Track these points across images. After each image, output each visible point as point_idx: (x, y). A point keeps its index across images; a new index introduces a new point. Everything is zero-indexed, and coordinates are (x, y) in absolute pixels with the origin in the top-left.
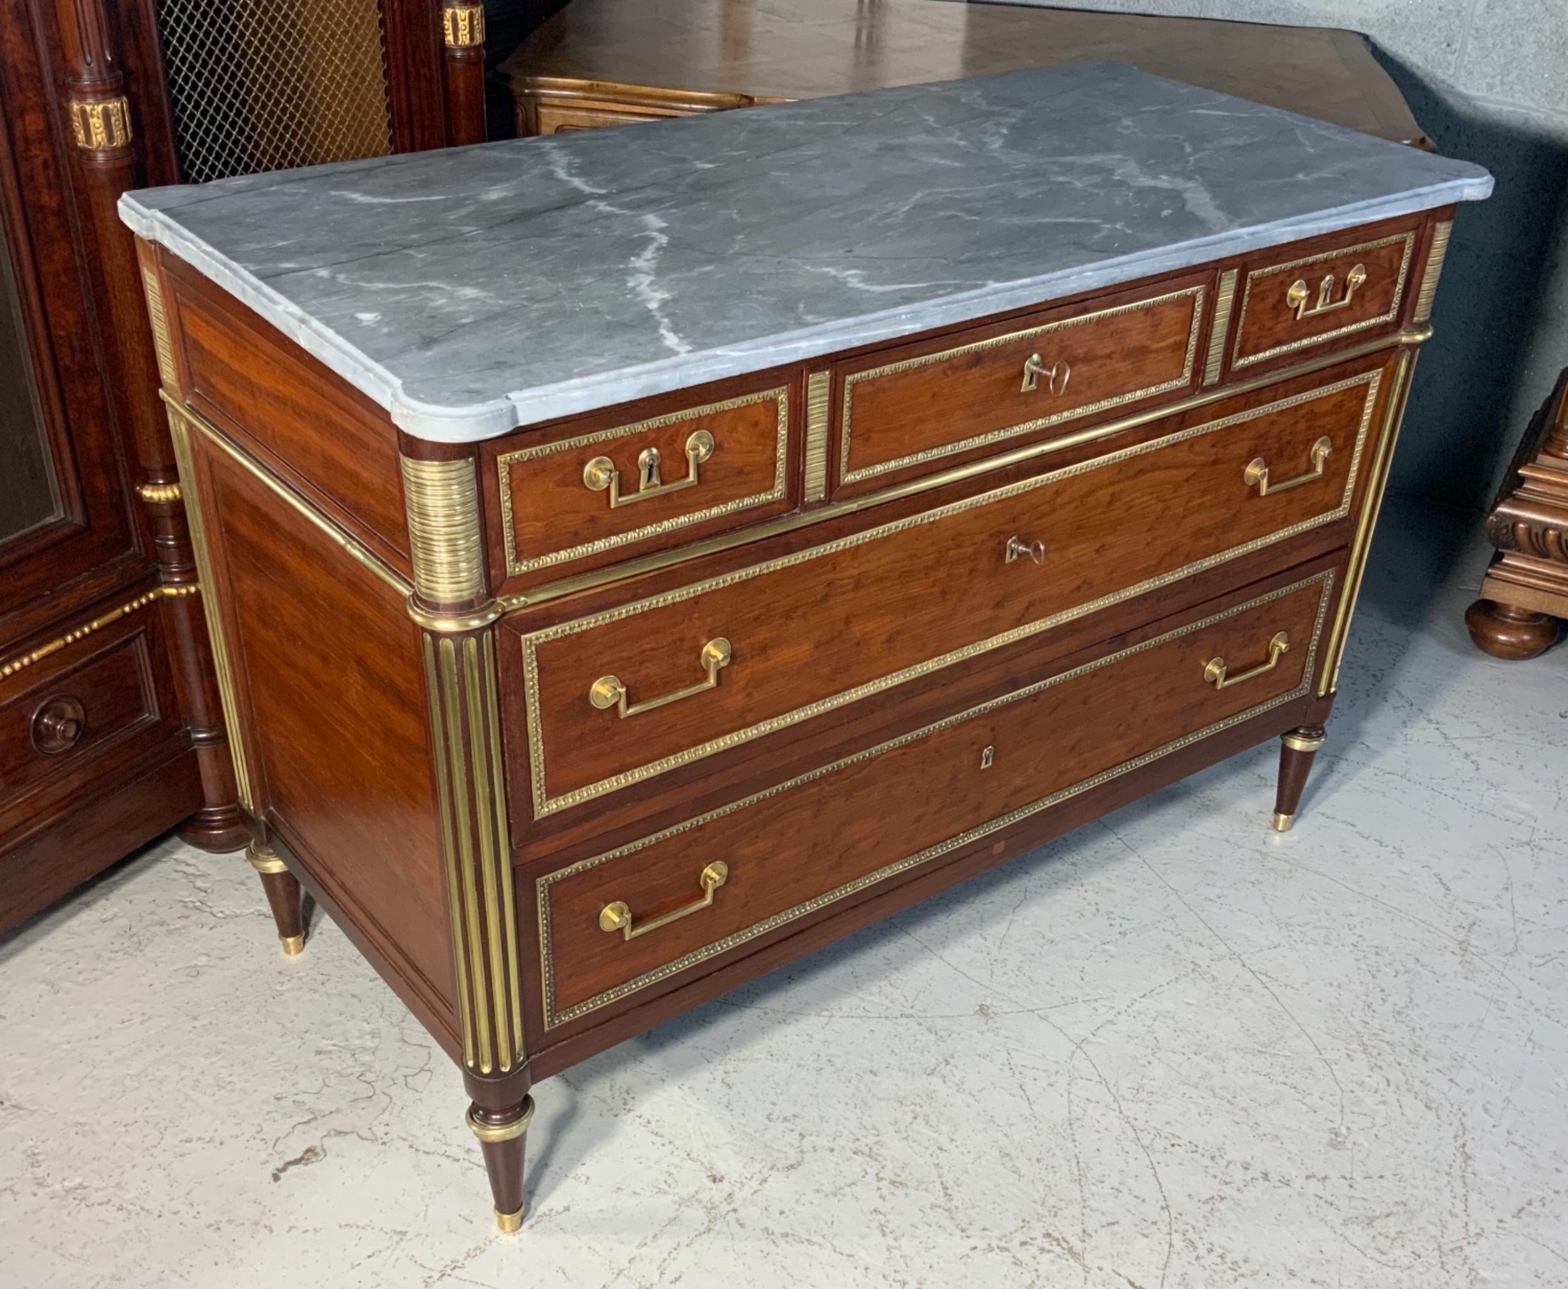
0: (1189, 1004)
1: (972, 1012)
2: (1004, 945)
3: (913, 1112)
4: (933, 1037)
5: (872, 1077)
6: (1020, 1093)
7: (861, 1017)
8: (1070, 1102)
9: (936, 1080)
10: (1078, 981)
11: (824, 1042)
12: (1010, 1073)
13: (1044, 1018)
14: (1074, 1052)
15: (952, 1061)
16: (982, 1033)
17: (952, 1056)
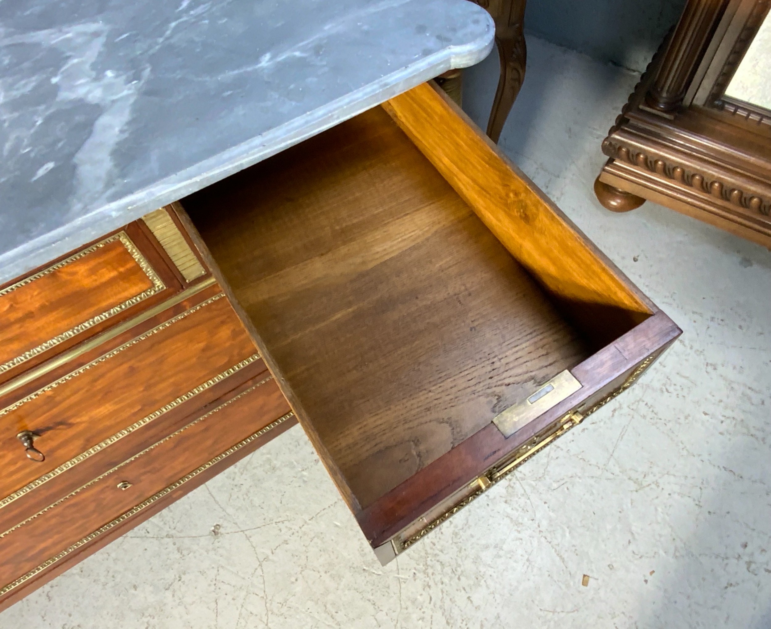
0: (337, 526)
1: (208, 533)
2: (245, 472)
3: (148, 623)
4: (178, 556)
5: (132, 591)
6: (213, 605)
7: (141, 537)
8: (240, 614)
9: (169, 594)
10: (278, 505)
11: (115, 560)
12: (213, 587)
13: (248, 538)
14: (256, 569)
15: (183, 576)
16: (207, 551)
17: (184, 574)
